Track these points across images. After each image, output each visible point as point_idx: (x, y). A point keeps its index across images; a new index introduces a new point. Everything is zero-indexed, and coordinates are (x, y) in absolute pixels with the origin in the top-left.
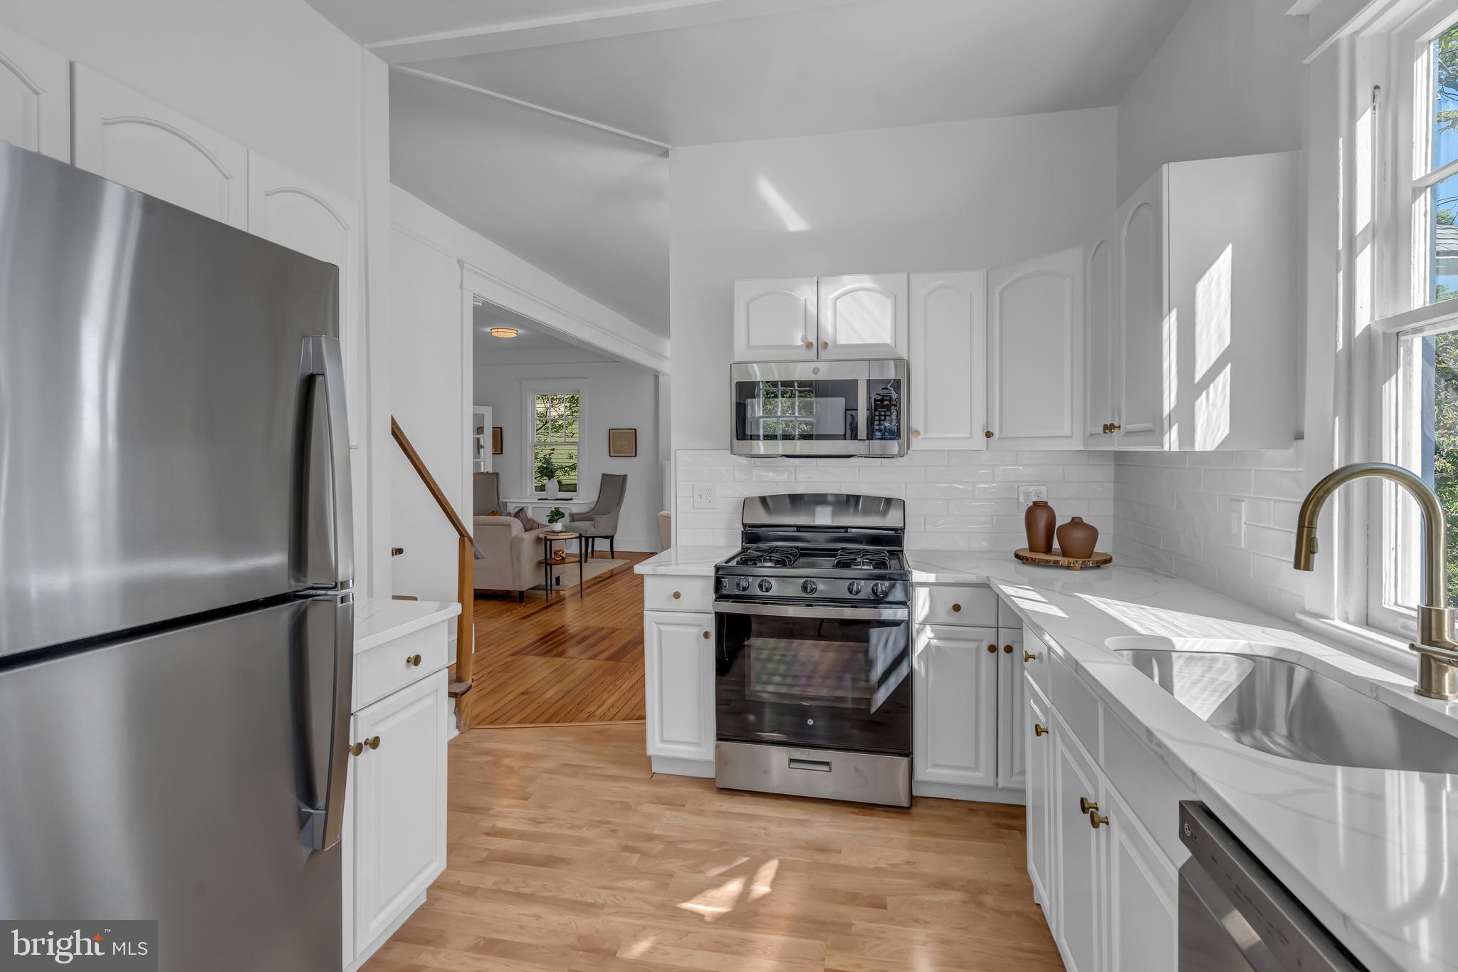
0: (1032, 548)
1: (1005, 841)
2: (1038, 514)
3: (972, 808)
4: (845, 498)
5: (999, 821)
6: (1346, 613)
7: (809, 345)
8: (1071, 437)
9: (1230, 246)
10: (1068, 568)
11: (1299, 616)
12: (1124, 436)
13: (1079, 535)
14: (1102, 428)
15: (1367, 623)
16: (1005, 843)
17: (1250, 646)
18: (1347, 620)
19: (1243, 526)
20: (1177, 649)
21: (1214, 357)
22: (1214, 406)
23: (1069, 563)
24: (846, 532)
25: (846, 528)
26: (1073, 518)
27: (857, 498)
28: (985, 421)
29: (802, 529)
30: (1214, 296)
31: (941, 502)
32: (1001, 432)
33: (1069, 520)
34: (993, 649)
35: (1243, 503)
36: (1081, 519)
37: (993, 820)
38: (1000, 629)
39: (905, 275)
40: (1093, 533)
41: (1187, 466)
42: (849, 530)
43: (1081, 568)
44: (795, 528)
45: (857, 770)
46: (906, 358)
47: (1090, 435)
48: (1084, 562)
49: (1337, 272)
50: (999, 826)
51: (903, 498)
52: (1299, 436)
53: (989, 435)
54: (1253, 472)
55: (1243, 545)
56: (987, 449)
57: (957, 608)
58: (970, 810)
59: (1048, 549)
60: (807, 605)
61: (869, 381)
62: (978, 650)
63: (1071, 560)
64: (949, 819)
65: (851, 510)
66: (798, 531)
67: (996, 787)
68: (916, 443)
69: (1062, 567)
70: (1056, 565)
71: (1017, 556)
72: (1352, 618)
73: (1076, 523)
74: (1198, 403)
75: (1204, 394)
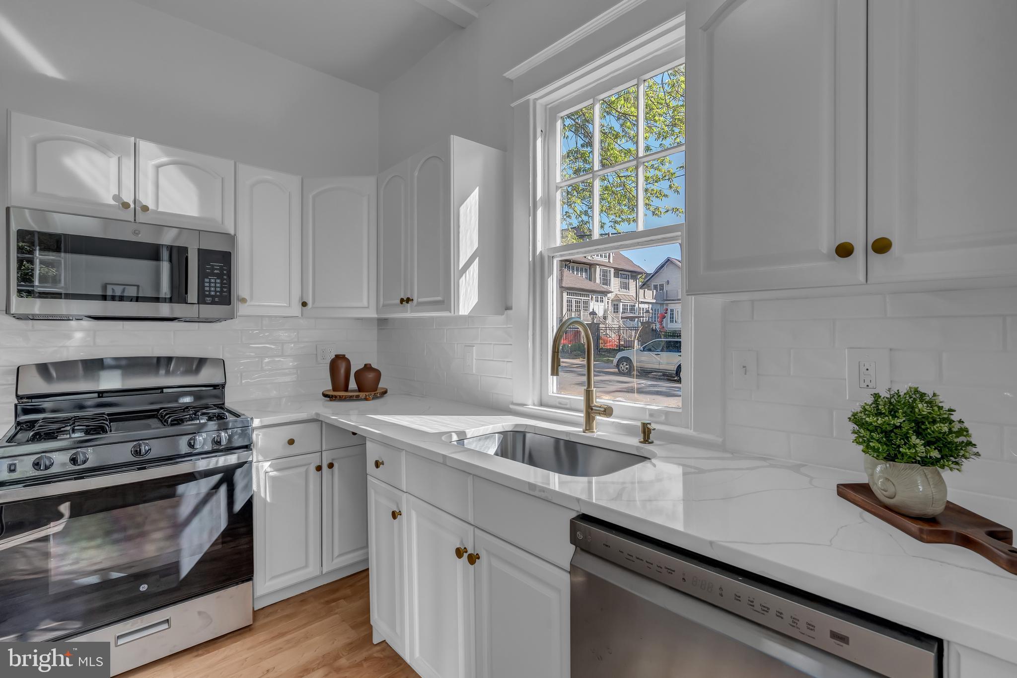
0: (334, 389)
1: (336, 611)
2: (338, 364)
3: (302, 599)
4: (155, 361)
5: (326, 599)
6: (533, 401)
7: (126, 205)
8: (368, 307)
9: (478, 188)
10: (366, 399)
11: (512, 407)
12: (416, 306)
13: (371, 376)
14: (399, 301)
15: (541, 405)
16: (336, 614)
17: (503, 427)
18: (534, 405)
19: (474, 360)
20: (468, 437)
21: (469, 255)
22: (469, 284)
23: (366, 396)
24: (162, 392)
25: (161, 389)
26: (365, 365)
27: (170, 359)
28: (300, 293)
29: (105, 395)
30: (468, 219)
31: (257, 359)
32: (314, 302)
33: (362, 366)
34: (319, 468)
35: (474, 347)
36: (370, 364)
37: (322, 601)
38: (323, 452)
39: (232, 162)
40: (378, 374)
41: (435, 328)
42: (165, 390)
43: (373, 399)
44: (96, 395)
45: (200, 613)
46: (232, 233)
47: (383, 306)
48: (375, 394)
49: (530, 216)
50: (328, 602)
51: (221, 357)
52: (508, 308)
53: (304, 304)
54: (480, 329)
55: (474, 372)
56: (302, 315)
57: (291, 442)
58: (302, 601)
59: (346, 389)
60: (139, 469)
61: (200, 251)
62: (307, 472)
63: (367, 394)
64: (289, 617)
65: (162, 372)
66: (99, 397)
67: (322, 575)
68: (242, 310)
69: (361, 400)
70: (357, 398)
71: (325, 395)
72: (536, 403)
73: (368, 368)
74: (461, 281)
75: (464, 275)
